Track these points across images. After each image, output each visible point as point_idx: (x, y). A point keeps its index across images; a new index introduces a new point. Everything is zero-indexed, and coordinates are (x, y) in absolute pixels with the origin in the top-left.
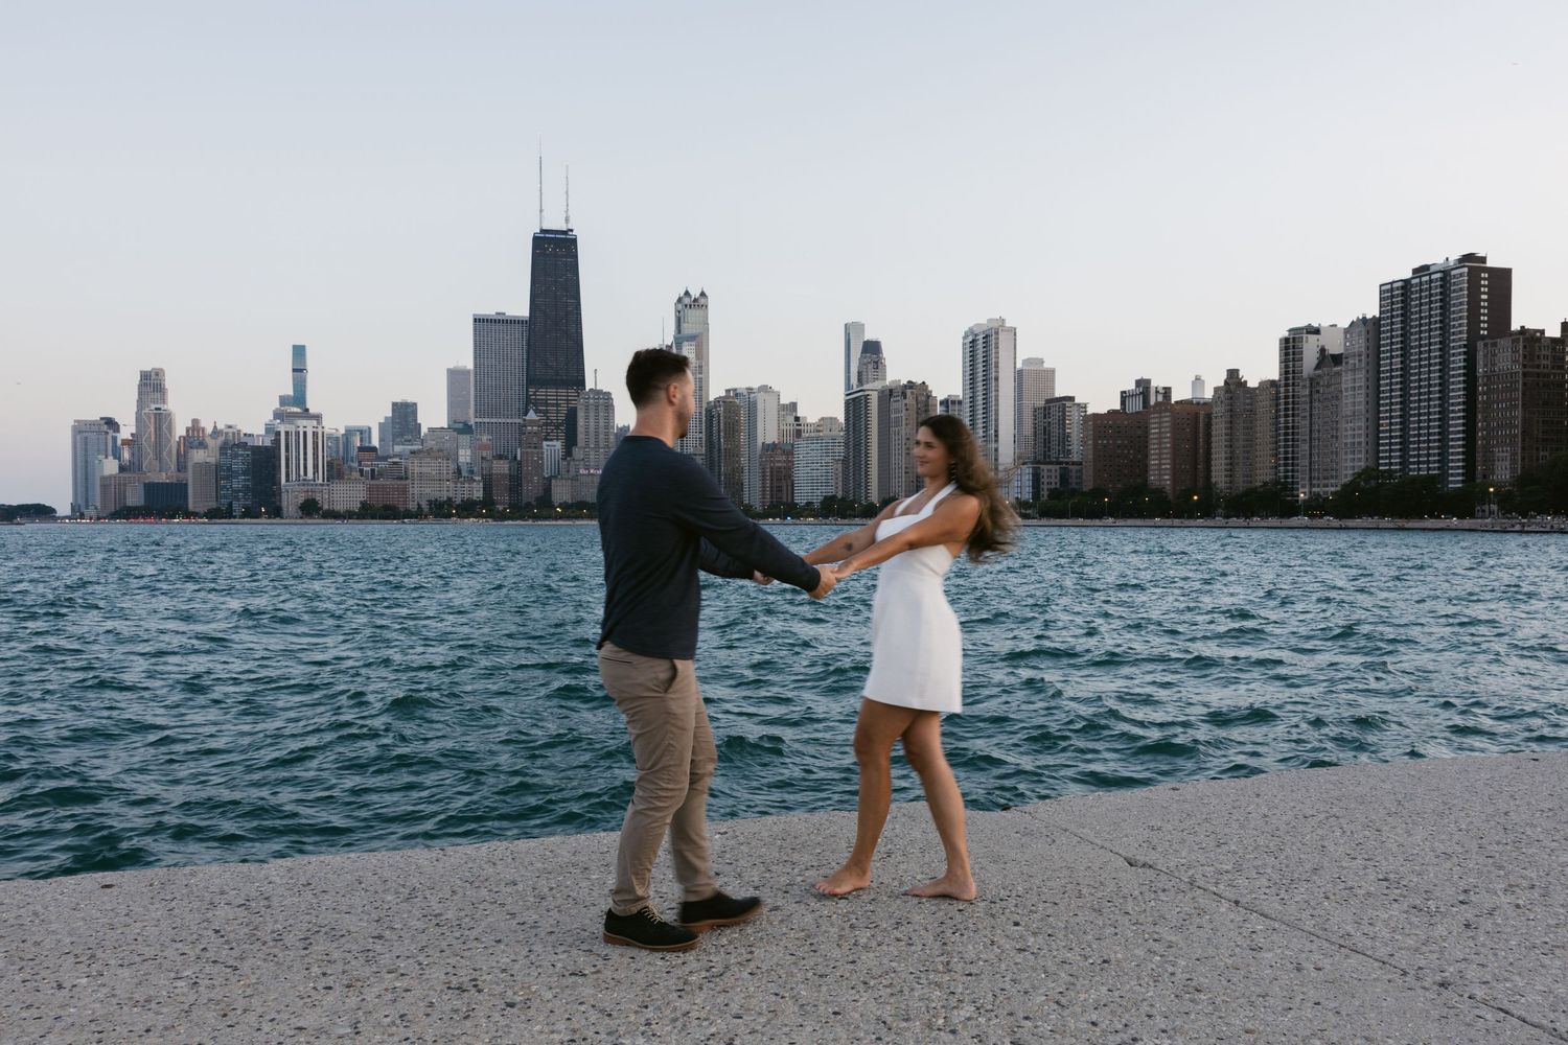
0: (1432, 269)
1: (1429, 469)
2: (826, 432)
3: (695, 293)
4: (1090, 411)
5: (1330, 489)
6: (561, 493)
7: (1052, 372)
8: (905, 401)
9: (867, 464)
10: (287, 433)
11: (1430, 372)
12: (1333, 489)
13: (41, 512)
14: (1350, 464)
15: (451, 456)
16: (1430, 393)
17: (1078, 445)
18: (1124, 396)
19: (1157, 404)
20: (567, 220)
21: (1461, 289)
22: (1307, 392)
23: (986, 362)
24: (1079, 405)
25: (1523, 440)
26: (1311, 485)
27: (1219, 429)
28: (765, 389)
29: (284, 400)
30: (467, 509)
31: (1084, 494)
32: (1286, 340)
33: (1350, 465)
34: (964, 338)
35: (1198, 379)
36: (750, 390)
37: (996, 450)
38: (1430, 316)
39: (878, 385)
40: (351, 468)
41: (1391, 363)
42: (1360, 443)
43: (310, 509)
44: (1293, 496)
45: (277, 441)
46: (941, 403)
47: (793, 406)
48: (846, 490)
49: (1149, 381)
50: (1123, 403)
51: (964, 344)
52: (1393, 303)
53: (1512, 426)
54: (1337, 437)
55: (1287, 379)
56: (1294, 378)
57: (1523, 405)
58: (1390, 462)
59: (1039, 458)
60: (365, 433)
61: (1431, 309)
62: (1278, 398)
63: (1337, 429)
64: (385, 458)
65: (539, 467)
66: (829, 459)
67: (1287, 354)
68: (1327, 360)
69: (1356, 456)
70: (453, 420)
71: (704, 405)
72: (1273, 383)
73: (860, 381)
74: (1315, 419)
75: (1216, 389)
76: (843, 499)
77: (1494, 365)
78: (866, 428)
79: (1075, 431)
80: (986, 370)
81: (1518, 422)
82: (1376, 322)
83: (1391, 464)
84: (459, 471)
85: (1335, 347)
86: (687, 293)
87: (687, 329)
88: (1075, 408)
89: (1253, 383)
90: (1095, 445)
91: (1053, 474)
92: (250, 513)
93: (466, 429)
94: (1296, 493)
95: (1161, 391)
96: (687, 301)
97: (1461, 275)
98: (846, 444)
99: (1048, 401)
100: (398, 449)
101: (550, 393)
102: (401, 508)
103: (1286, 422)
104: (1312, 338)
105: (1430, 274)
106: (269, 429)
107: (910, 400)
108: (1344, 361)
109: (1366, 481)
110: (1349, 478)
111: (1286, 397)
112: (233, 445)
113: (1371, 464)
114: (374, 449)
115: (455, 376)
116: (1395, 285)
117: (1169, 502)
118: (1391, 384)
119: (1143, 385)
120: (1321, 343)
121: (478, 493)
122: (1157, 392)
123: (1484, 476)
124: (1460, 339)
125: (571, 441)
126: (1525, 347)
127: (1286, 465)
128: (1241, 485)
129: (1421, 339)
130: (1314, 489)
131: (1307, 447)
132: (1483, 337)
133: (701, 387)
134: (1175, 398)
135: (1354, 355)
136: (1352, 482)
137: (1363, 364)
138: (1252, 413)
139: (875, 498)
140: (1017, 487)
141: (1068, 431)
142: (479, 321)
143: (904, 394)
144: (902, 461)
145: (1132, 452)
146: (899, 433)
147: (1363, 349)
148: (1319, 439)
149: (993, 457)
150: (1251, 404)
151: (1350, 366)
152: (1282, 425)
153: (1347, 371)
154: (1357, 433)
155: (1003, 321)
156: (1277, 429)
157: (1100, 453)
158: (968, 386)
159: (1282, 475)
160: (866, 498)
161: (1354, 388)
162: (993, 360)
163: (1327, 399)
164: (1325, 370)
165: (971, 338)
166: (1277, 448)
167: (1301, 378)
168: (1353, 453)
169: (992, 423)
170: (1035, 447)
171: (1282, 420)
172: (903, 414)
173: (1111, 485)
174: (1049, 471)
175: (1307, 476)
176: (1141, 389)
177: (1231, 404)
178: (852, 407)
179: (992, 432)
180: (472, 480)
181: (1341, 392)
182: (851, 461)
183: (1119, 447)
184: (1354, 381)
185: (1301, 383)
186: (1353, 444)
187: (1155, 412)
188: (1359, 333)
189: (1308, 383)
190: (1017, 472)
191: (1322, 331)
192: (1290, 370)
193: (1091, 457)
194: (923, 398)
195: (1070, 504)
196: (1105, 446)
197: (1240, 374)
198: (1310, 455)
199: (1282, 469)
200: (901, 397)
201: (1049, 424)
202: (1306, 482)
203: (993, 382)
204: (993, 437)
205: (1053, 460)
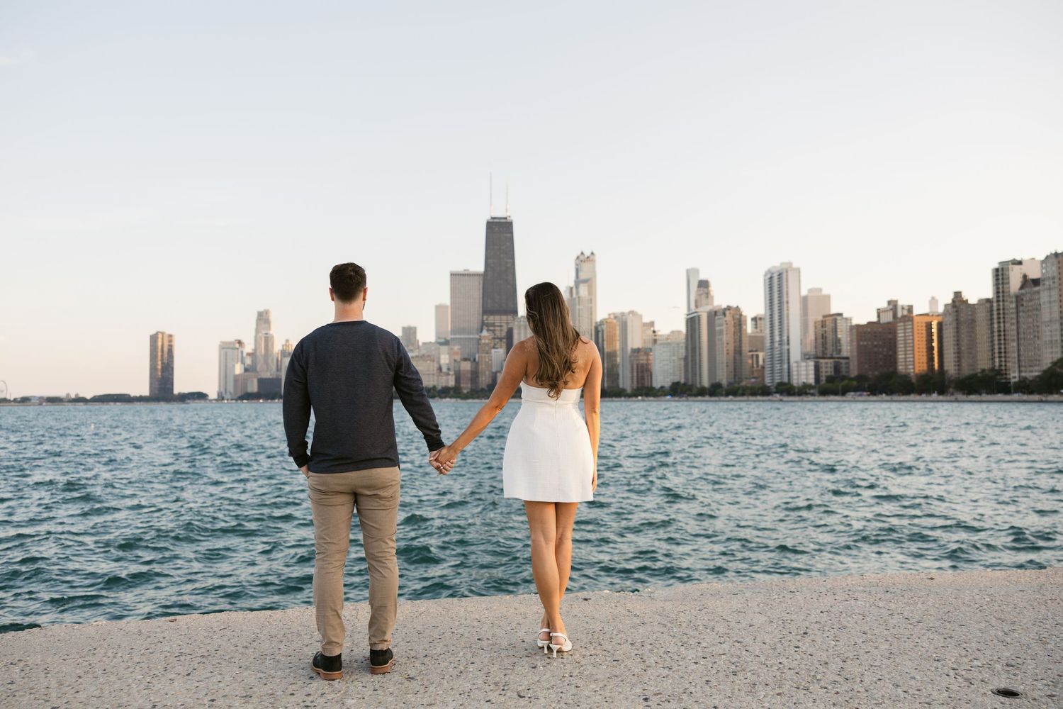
2: (673, 340)
3: (587, 253)
4: (855, 322)
5: (1033, 373)
7: (828, 297)
8: (725, 319)
9: (700, 361)
12: (1037, 374)
13: (201, 396)
15: (436, 359)
17: (847, 347)
18: (879, 312)
19: (904, 317)
20: (507, 211)
22: (1014, 305)
23: (780, 291)
24: (846, 319)
26: (1020, 372)
27: (949, 334)
28: (632, 312)
30: (445, 393)
31: (851, 379)
32: (997, 270)
33: (1048, 358)
34: (765, 275)
35: (933, 298)
36: (623, 314)
37: (788, 350)
39: (708, 308)
42: (1056, 341)
44: (1006, 379)
46: (752, 319)
47: (652, 324)
48: (686, 378)
49: (896, 301)
50: (879, 316)
51: (765, 280)
54: (1038, 338)
55: (998, 297)
56: (1003, 296)
59: (820, 354)
62: (992, 311)
63: (1038, 332)
65: (489, 366)
66: (675, 358)
67: (997, 280)
68: (1030, 283)
70: (438, 337)
71: (594, 325)
72: (988, 300)
73: (696, 306)
74: (1021, 325)
75: (946, 306)
76: (685, 384)
78: (699, 337)
79: (843, 335)
80: (780, 297)
84: (440, 369)
85: (1034, 274)
86: (582, 253)
87: (583, 276)
88: (844, 320)
89: (973, 300)
90: (859, 346)
91: (829, 365)
93: (446, 343)
94: (1008, 377)
95: (907, 308)
96: (582, 258)
98: (687, 348)
99: (824, 317)
101: (495, 319)
103: (999, 327)
104: (1017, 267)
107: (729, 318)
108: (1041, 283)
110: (1049, 365)
111: (998, 310)
115: (439, 308)
117: (913, 384)
119: (893, 305)
120: (1024, 271)
121: (452, 383)
122: (903, 308)
127: (1000, 357)
128: (966, 372)
130: (1023, 374)
131: (1015, 344)
133: (591, 312)
134: (916, 312)
135: (1049, 278)
136: (1049, 369)
137: (1056, 285)
138: (973, 321)
139: (706, 383)
140: (804, 374)
141: (839, 336)
142: (454, 275)
143: (724, 314)
144: (723, 358)
145: (885, 349)
146: (721, 340)
147: (1055, 274)
148: (1024, 339)
149: (786, 355)
150: (972, 315)
151: (1046, 287)
152: (996, 330)
153: (1044, 290)
154: (1054, 333)
155: (791, 264)
156: (992, 332)
157: (862, 351)
158: (768, 308)
159: (997, 364)
160: (700, 383)
161: (1050, 302)
162: (785, 290)
163: (1029, 311)
164: (1028, 290)
165: (769, 276)
166: (993, 345)
167: (1009, 296)
168: (1052, 348)
169: (785, 332)
170: (816, 347)
171: (996, 326)
172: (724, 327)
173: (870, 373)
174: (826, 363)
175: (1017, 365)
176: (891, 307)
177: (957, 316)
178: (689, 324)
179: (785, 338)
180: (448, 374)
181: (1040, 304)
182: (690, 359)
183: (876, 346)
184: (1050, 296)
185: (1009, 300)
186: (1051, 341)
187: (900, 322)
188: (1053, 264)
189: (1014, 300)
190: (804, 364)
191: (1024, 263)
192: (1001, 290)
193: (855, 354)
194: (738, 317)
195: (840, 386)
196: (865, 346)
197: (963, 295)
198: (1019, 350)
199: (997, 360)
200: (722, 317)
201: (826, 332)
202: (1017, 370)
203: (785, 305)
204: (786, 341)
205: (829, 356)
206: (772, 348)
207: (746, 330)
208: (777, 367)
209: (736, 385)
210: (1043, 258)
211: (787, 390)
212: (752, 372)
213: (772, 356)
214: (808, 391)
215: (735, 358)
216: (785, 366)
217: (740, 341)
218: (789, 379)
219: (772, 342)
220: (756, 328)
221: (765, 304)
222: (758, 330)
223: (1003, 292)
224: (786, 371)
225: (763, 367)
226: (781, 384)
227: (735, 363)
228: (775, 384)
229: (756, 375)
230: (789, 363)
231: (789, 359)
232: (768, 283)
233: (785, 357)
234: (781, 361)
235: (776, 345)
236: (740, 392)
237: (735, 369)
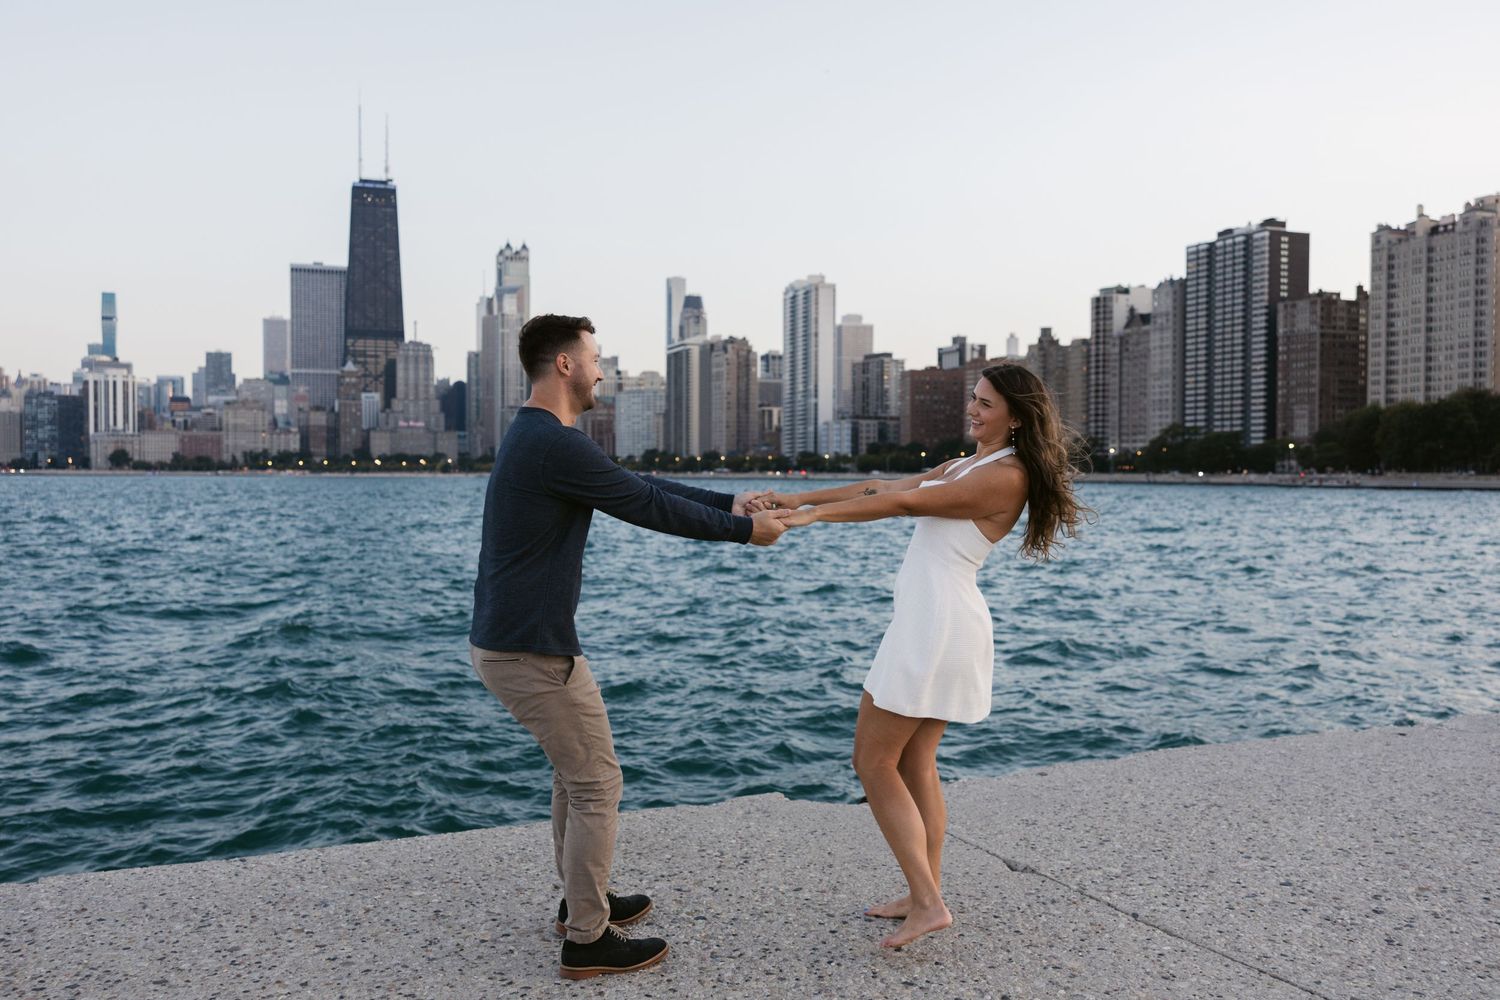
0: (1236, 233)
1: (1232, 426)
2: (646, 386)
3: (516, 246)
4: (908, 367)
5: (1138, 446)
6: (380, 445)
7: (869, 329)
8: (726, 356)
9: (687, 418)
10: (96, 383)
11: (1233, 332)
12: (1142, 445)
14: (1157, 420)
15: (266, 407)
16: (1233, 352)
17: (896, 401)
18: (941, 354)
19: (974, 361)
20: (387, 170)
21: (1263, 252)
22: (1116, 350)
23: (806, 318)
24: (897, 361)
25: (1321, 399)
26: (1121, 441)
29: (92, 349)
30: (284, 461)
31: (902, 449)
32: (1097, 300)
33: (1157, 422)
34: (786, 293)
35: (1012, 336)
37: (816, 405)
38: (1234, 278)
39: (699, 339)
40: (163, 419)
41: (1197, 322)
42: (1167, 400)
43: (120, 460)
44: (1103, 451)
45: (85, 390)
46: (764, 358)
47: (614, 360)
48: (667, 444)
49: (964, 339)
50: (940, 359)
51: (785, 300)
52: (1198, 265)
53: (1310, 385)
54: (1145, 394)
55: (1097, 337)
56: (1104, 337)
57: (1322, 365)
58: (1195, 418)
59: (859, 412)
60: (178, 383)
61: (1234, 271)
62: (1088, 356)
63: (1145, 387)
64: (198, 409)
65: (357, 419)
66: (651, 413)
67: (1098, 313)
68: (1138, 319)
69: (1164, 413)
70: (269, 371)
72: (1085, 342)
73: (682, 335)
74: (1124, 377)
75: (1031, 347)
76: (665, 453)
77: (1293, 325)
78: (688, 383)
79: (892, 386)
80: (806, 326)
81: (1316, 381)
82: (1183, 283)
83: (1196, 421)
84: (274, 423)
85: (1144, 308)
86: (508, 246)
87: (509, 282)
88: (892, 366)
90: (913, 400)
91: (872, 428)
92: (57, 464)
93: (283, 380)
94: (1106, 448)
95: (977, 348)
96: (508, 253)
97: (1263, 238)
98: (668, 397)
99: (865, 358)
100: (212, 399)
101: (367, 344)
102: (215, 459)
103: (1097, 379)
104: (1122, 297)
105: (1233, 238)
106: (77, 378)
107: (731, 354)
108: (1152, 320)
109: (1173, 437)
110: (1157, 435)
111: (1097, 355)
112: (38, 394)
113: (1177, 420)
114: (187, 400)
116: (1201, 248)
118: (1197, 343)
119: (960, 343)
120: (1131, 303)
121: (294, 445)
122: (973, 349)
123: (1285, 433)
124: (1262, 301)
125: (390, 393)
126: (1322, 309)
127: (1096, 421)
129: (1224, 300)
130: (1124, 445)
131: (1115, 404)
132: (1283, 299)
134: (990, 355)
135: (1161, 315)
136: (1160, 438)
137: (1170, 324)
138: (1064, 369)
139: (696, 451)
140: (836, 441)
141: (886, 386)
142: (296, 271)
143: (725, 350)
144: (722, 415)
145: (948, 407)
146: (720, 388)
147: (1170, 309)
148: (1128, 396)
149: (813, 412)
150: (1063, 362)
151: (1157, 326)
152: (1093, 382)
153: (1155, 330)
154: (1164, 390)
155: (823, 277)
156: (1088, 386)
157: (917, 409)
158: (788, 342)
159: (1092, 430)
160: (688, 451)
161: (1161, 347)
162: (813, 316)
163: (1135, 357)
164: (1135, 329)
165: (791, 294)
166: (1088, 404)
167: (1111, 337)
168: (1160, 409)
169: (813, 378)
170: (854, 402)
171: (1093, 377)
172: (724, 369)
173: (927, 440)
174: (868, 425)
175: (1117, 432)
176: (957, 346)
177: (1044, 362)
178: (673, 361)
179: (812, 387)
180: (288, 432)
181: (1149, 350)
182: (672, 415)
183: (936, 402)
184: (1162, 339)
185: (1111, 341)
186: (1160, 401)
187: (971, 368)
188: (1167, 294)
189: (1117, 342)
190: (836, 426)
191: (1131, 291)
192: (1101, 328)
193: (908, 412)
194: (744, 353)
195: (888, 457)
196: (922, 402)
197: (1053, 333)
198: (1120, 412)
199: (1092, 424)
200: (722, 353)
201: (868, 379)
202: (1116, 438)
203: (813, 338)
204: (813, 393)
205: (872, 415)
206: (793, 402)
207: (756, 373)
208: (799, 429)
209: (740, 456)
210: (1154, 285)
211: (811, 463)
212: (762, 436)
213: (793, 412)
214: (842, 465)
215: (738, 416)
216: (811, 429)
217: (747, 390)
218: (816, 447)
219: (793, 393)
220: (767, 371)
221: (785, 336)
222: (771, 374)
223: (1104, 331)
224: (812, 436)
225: (779, 430)
226: (804, 455)
227: (739, 422)
228: (796, 455)
229: (768, 440)
230: (816, 424)
231: (816, 419)
232: (789, 305)
233: (810, 414)
234: (805, 421)
235: (799, 397)
236: (746, 465)
237: (738, 431)
